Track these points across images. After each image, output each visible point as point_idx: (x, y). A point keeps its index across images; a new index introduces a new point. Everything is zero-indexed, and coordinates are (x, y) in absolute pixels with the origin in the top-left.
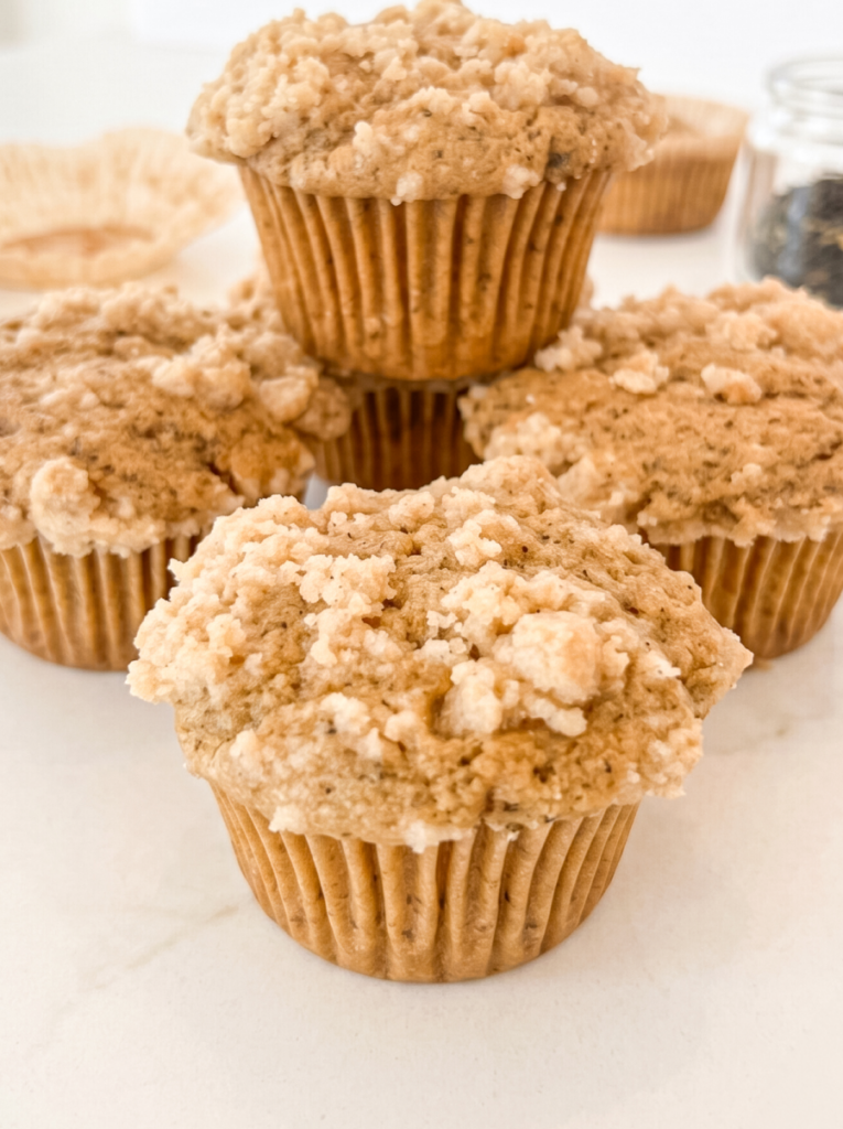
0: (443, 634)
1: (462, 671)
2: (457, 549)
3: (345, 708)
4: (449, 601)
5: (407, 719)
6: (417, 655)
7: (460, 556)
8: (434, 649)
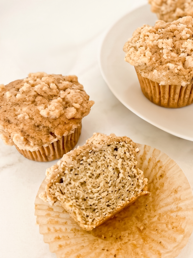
0: (183, 52)
1: (187, 58)
2: (183, 36)
3: (171, 65)
4: (183, 46)
5: (180, 67)
6: (180, 56)
7: (184, 37)
8: (182, 55)
